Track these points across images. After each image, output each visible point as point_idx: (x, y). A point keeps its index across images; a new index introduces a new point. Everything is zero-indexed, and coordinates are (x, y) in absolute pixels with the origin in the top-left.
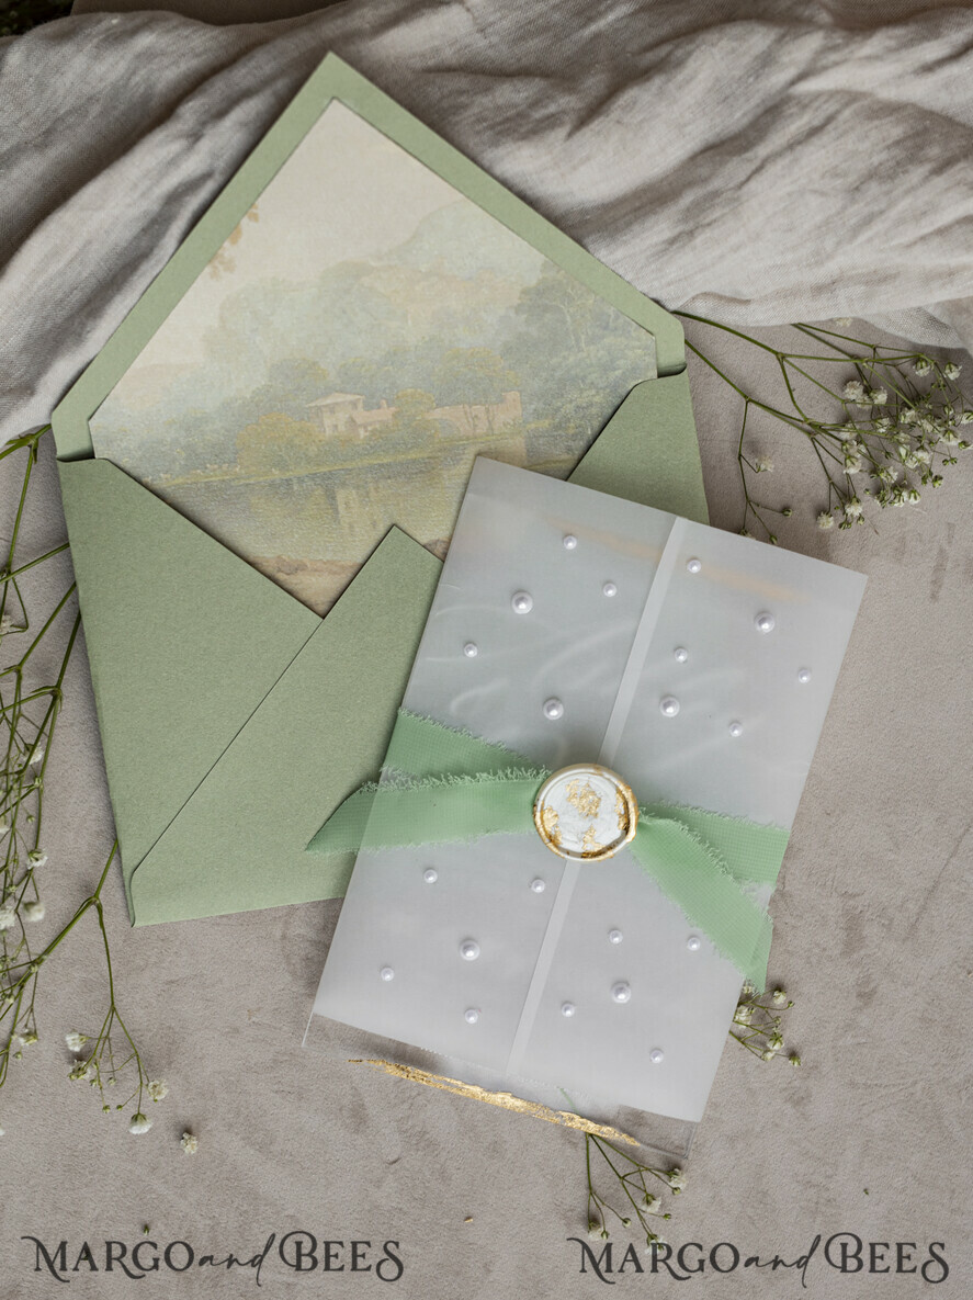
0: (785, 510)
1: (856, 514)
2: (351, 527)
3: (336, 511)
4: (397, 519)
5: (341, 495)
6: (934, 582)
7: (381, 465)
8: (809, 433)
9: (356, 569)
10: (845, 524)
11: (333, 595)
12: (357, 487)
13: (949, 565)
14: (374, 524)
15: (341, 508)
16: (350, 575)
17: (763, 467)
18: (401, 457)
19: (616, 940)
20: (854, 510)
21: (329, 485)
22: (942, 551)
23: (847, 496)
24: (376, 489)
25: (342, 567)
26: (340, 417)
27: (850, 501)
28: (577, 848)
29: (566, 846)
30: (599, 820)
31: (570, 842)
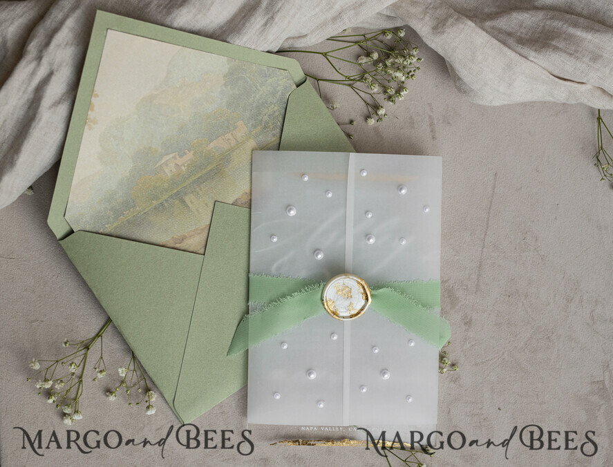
0: (351, 122)
1: (383, 113)
2: (197, 210)
3: (188, 207)
4: (215, 199)
5: (187, 199)
6: (432, 131)
7: (198, 178)
8: (350, 85)
9: (208, 228)
10: (380, 119)
11: (204, 243)
12: (192, 192)
13: (435, 122)
14: (207, 205)
15: (190, 205)
16: (207, 231)
17: (335, 106)
18: (204, 172)
19: (377, 351)
20: (381, 112)
21: (179, 197)
22: (430, 117)
23: (376, 107)
24: (201, 190)
25: (202, 229)
26: (172, 165)
27: (379, 109)
28: (347, 314)
29: (341, 315)
30: (353, 299)
31: (343, 312)
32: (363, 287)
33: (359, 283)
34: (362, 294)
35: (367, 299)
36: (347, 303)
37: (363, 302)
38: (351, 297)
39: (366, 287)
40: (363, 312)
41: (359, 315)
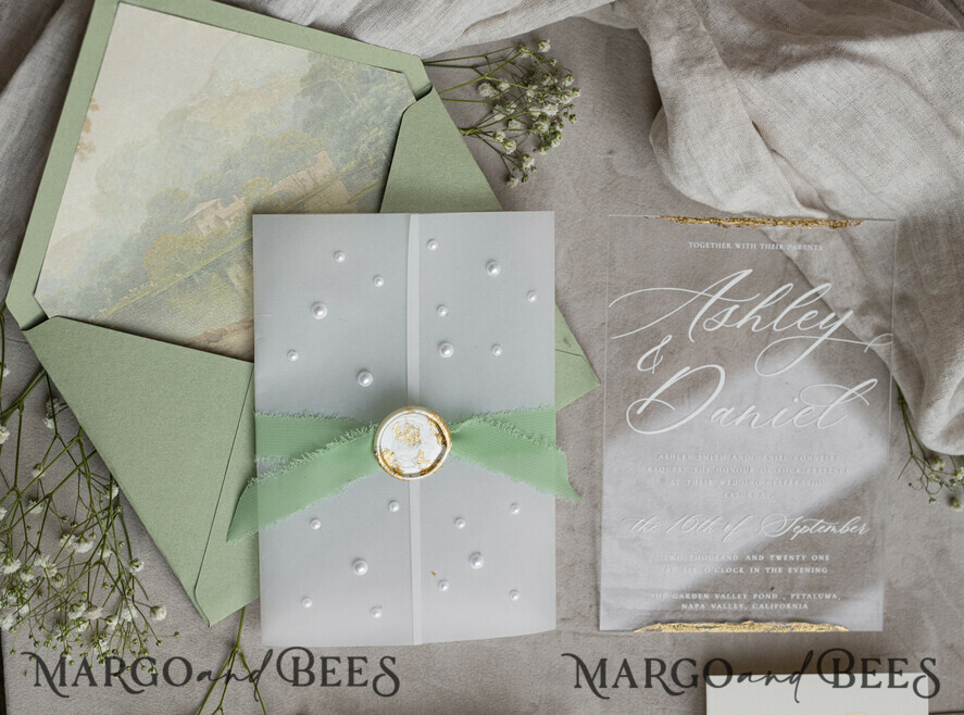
19: (462, 526)
26: (209, 219)
28: (416, 470)
29: (406, 471)
30: (423, 444)
31: (409, 468)
32: (437, 425)
33: (430, 419)
34: (437, 435)
35: (445, 443)
36: (414, 452)
37: (439, 448)
38: (420, 441)
39: (441, 425)
40: (440, 465)
41: (435, 470)
